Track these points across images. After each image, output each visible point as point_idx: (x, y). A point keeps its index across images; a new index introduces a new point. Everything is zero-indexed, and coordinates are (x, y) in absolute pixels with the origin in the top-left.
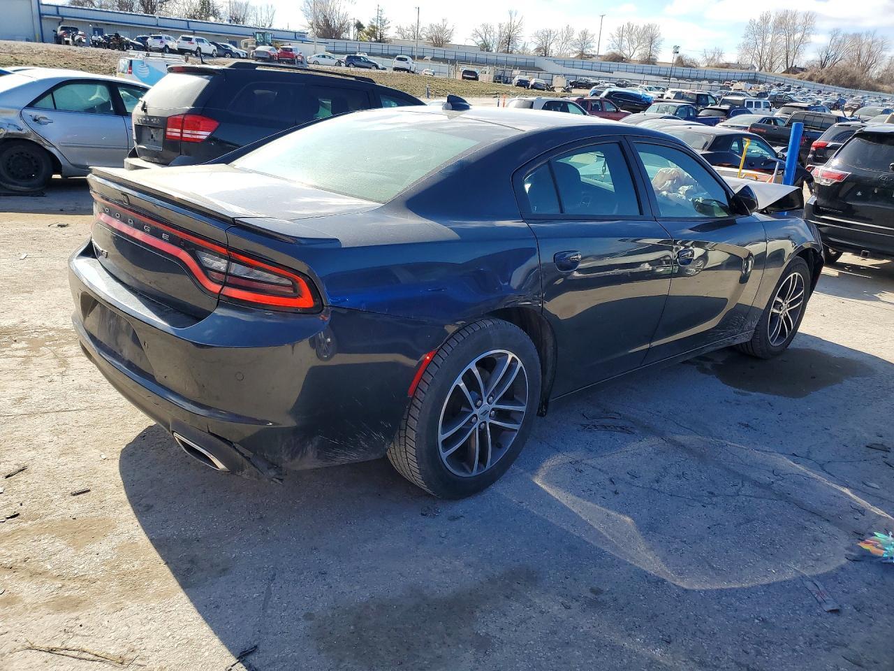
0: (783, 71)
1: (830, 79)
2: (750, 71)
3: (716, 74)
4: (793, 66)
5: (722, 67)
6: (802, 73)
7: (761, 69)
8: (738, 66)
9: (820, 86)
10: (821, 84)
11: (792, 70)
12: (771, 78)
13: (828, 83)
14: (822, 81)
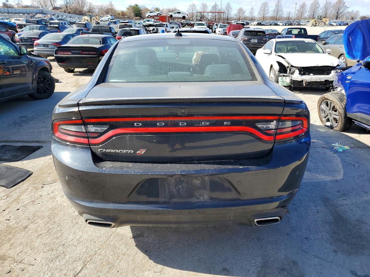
0: (52, 8)
1: (72, 12)
2: (38, 9)
3: (24, 10)
4: (55, 6)
5: (25, 7)
6: (60, 10)
7: (42, 8)
8: (31, 7)
9: (70, 15)
10: (70, 14)
11: (55, 8)
12: (49, 12)
13: (72, 13)
14: (69, 13)
